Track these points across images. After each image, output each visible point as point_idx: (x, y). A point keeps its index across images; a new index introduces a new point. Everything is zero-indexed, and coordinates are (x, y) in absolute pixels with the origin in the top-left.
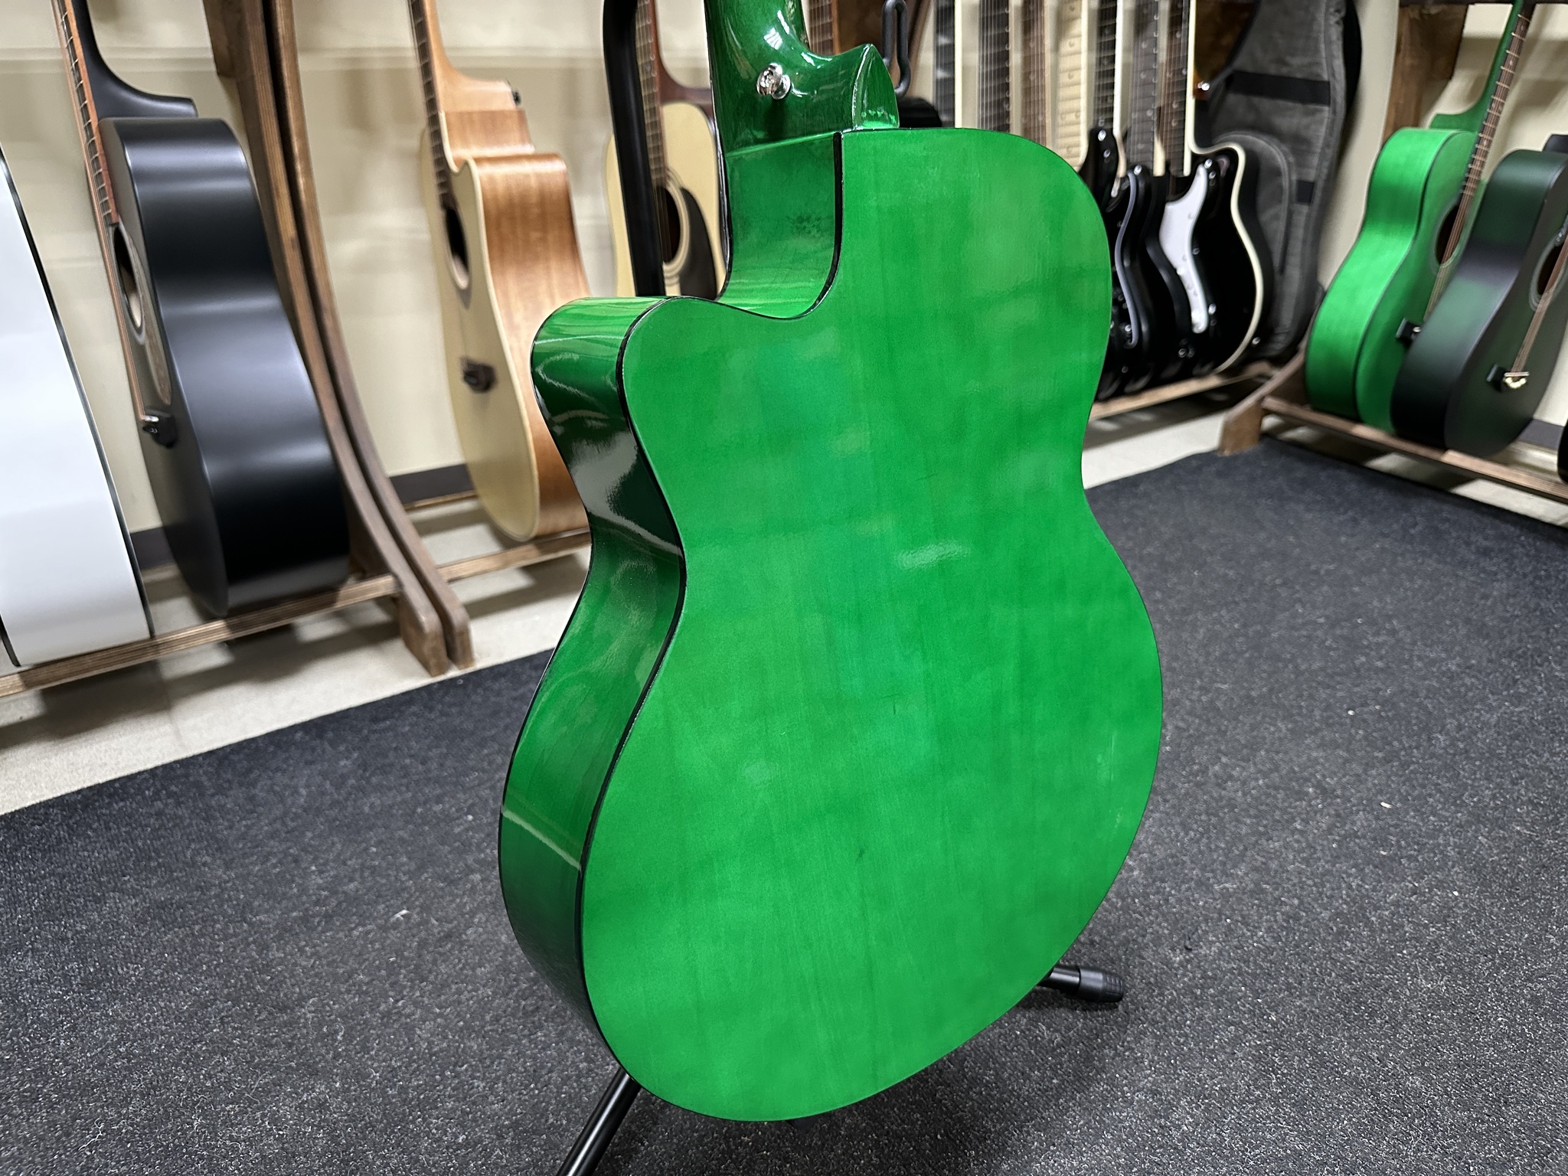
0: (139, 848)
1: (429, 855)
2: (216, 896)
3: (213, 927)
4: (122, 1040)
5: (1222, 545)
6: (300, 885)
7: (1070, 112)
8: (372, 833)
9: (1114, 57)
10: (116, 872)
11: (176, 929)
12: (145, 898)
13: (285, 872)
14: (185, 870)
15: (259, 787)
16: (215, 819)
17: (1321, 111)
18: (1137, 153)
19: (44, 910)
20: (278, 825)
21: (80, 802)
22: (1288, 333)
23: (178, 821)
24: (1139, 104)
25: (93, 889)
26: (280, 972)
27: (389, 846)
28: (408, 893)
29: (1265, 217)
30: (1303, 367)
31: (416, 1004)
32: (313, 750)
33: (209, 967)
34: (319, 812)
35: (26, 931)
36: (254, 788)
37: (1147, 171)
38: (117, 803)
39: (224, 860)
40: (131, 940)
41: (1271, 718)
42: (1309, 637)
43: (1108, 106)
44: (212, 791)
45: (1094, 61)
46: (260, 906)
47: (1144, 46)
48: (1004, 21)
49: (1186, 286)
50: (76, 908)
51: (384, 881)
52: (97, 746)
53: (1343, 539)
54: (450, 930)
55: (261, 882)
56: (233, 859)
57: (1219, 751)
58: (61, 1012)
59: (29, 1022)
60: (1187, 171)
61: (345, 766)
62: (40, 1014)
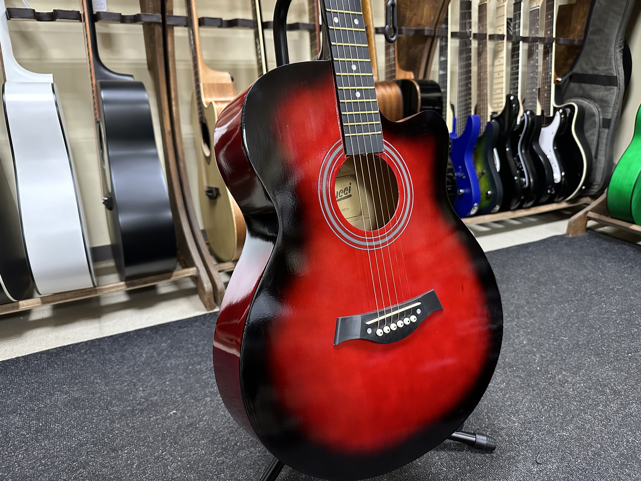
0: (73, 374)
1: (190, 387)
2: (99, 397)
3: (94, 411)
4: (44, 457)
5: (567, 275)
6: (134, 396)
7: (499, 89)
8: (168, 376)
9: (518, 66)
10: (62, 383)
11: (79, 410)
12: (70, 395)
13: (129, 390)
14: (89, 385)
15: (127, 352)
16: (107, 364)
17: (613, 89)
18: (529, 107)
19: (29, 397)
20: (131, 369)
21: (55, 353)
22: (600, 184)
23: (91, 364)
24: (530, 86)
25: (50, 390)
26: (117, 433)
27: (174, 382)
28: (178, 403)
29: (587, 134)
30: (606, 199)
31: (171, 455)
32: (152, 338)
33: (88, 428)
34: (149, 364)
35: (20, 405)
36: (125, 352)
37: (533, 113)
38: (69, 354)
39: (105, 382)
40: (59, 413)
41: (588, 354)
42: (608, 318)
43: (516, 87)
44: (108, 352)
45: (509, 69)
46: (115, 403)
47: (532, 62)
48: (470, 51)
49: (551, 163)
50: (42, 397)
51: (169, 397)
52: (68, 330)
53: (626, 275)
54: (192, 422)
55: (118, 393)
56: (109, 382)
57: (561, 368)
58: (23, 442)
59: (10, 445)
60: (551, 115)
61: (164, 346)
62: (15, 442)
